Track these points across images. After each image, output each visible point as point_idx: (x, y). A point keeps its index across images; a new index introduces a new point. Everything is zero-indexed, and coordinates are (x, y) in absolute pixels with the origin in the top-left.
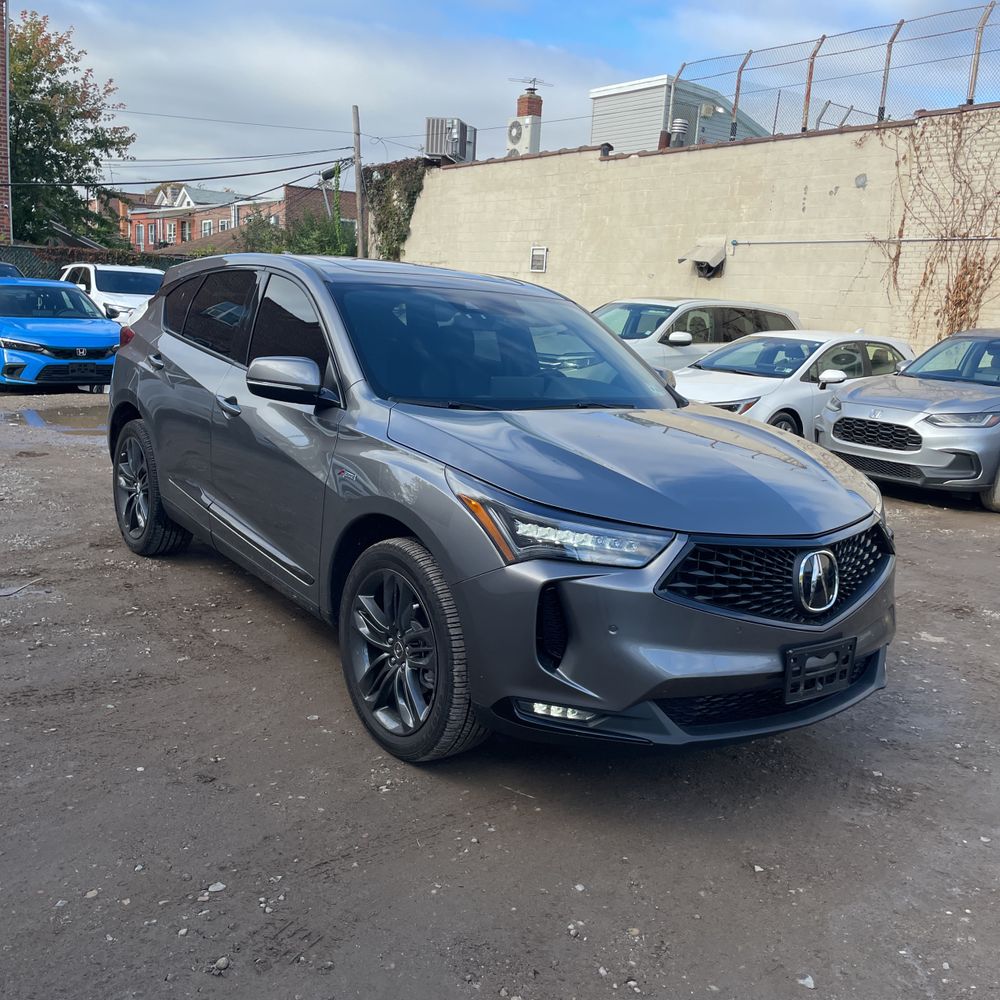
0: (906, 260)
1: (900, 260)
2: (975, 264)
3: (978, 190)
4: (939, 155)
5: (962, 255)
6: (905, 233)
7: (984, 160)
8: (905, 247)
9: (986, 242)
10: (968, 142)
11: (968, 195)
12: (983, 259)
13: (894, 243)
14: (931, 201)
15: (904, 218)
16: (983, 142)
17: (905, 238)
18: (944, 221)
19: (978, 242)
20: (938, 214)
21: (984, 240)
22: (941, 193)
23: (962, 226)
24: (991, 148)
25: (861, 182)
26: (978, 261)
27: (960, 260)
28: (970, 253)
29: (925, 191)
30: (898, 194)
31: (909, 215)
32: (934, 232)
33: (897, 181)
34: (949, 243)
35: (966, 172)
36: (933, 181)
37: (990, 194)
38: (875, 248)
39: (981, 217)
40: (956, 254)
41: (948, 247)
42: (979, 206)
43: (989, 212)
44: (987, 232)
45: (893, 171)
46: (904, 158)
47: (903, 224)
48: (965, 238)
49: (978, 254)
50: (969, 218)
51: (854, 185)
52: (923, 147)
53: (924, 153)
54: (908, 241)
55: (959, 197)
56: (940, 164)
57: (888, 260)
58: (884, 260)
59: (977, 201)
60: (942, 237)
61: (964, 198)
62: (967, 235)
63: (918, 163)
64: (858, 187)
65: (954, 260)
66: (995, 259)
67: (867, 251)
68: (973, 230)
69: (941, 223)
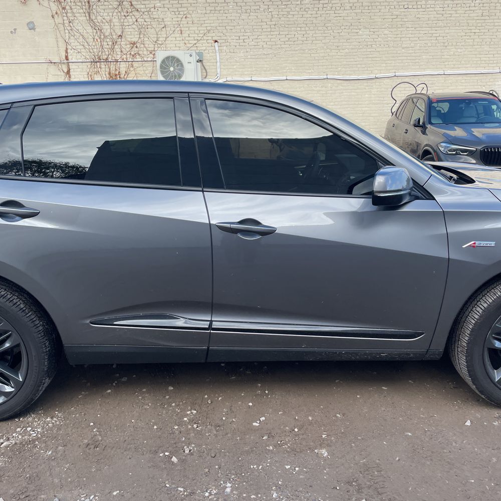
0: (74, 73)
1: (71, 73)
2: (116, 75)
3: (107, 34)
4: (79, 13)
5: (108, 70)
6: (70, 57)
7: (106, 17)
8: (72, 66)
9: (119, 63)
10: (94, 7)
11: (102, 37)
12: (119, 72)
13: (64, 63)
14: (81, 39)
15: (67, 49)
16: (103, 7)
17: (70, 61)
18: (92, 51)
19: (115, 63)
20: (87, 47)
21: (117, 62)
22: (86, 35)
23: (103, 54)
24: (108, 11)
25: (31, 27)
26: (117, 73)
27: (107, 73)
28: (112, 69)
29: (76, 33)
30: (59, 35)
31: (69, 47)
32: (88, 57)
33: (56, 27)
34: (98, 63)
35: (97, 24)
36: (80, 28)
37: (114, 37)
38: (52, 67)
39: (113, 49)
40: (104, 69)
41: (98, 66)
42: (110, 43)
43: (116, 47)
44: (118, 57)
45: (51, 21)
46: (56, 13)
47: (67, 52)
48: (106, 60)
49: (116, 70)
50: (106, 50)
51: (27, 28)
52: (68, 7)
53: (69, 11)
54: (73, 62)
55: (96, 37)
56: (81, 18)
57: (63, 74)
58: (59, 73)
59: (108, 40)
60: (94, 60)
61: (100, 38)
62: (107, 59)
63: (67, 16)
64: (30, 29)
65: (103, 73)
66: (126, 72)
67: (47, 69)
68: (110, 56)
69: (90, 52)
